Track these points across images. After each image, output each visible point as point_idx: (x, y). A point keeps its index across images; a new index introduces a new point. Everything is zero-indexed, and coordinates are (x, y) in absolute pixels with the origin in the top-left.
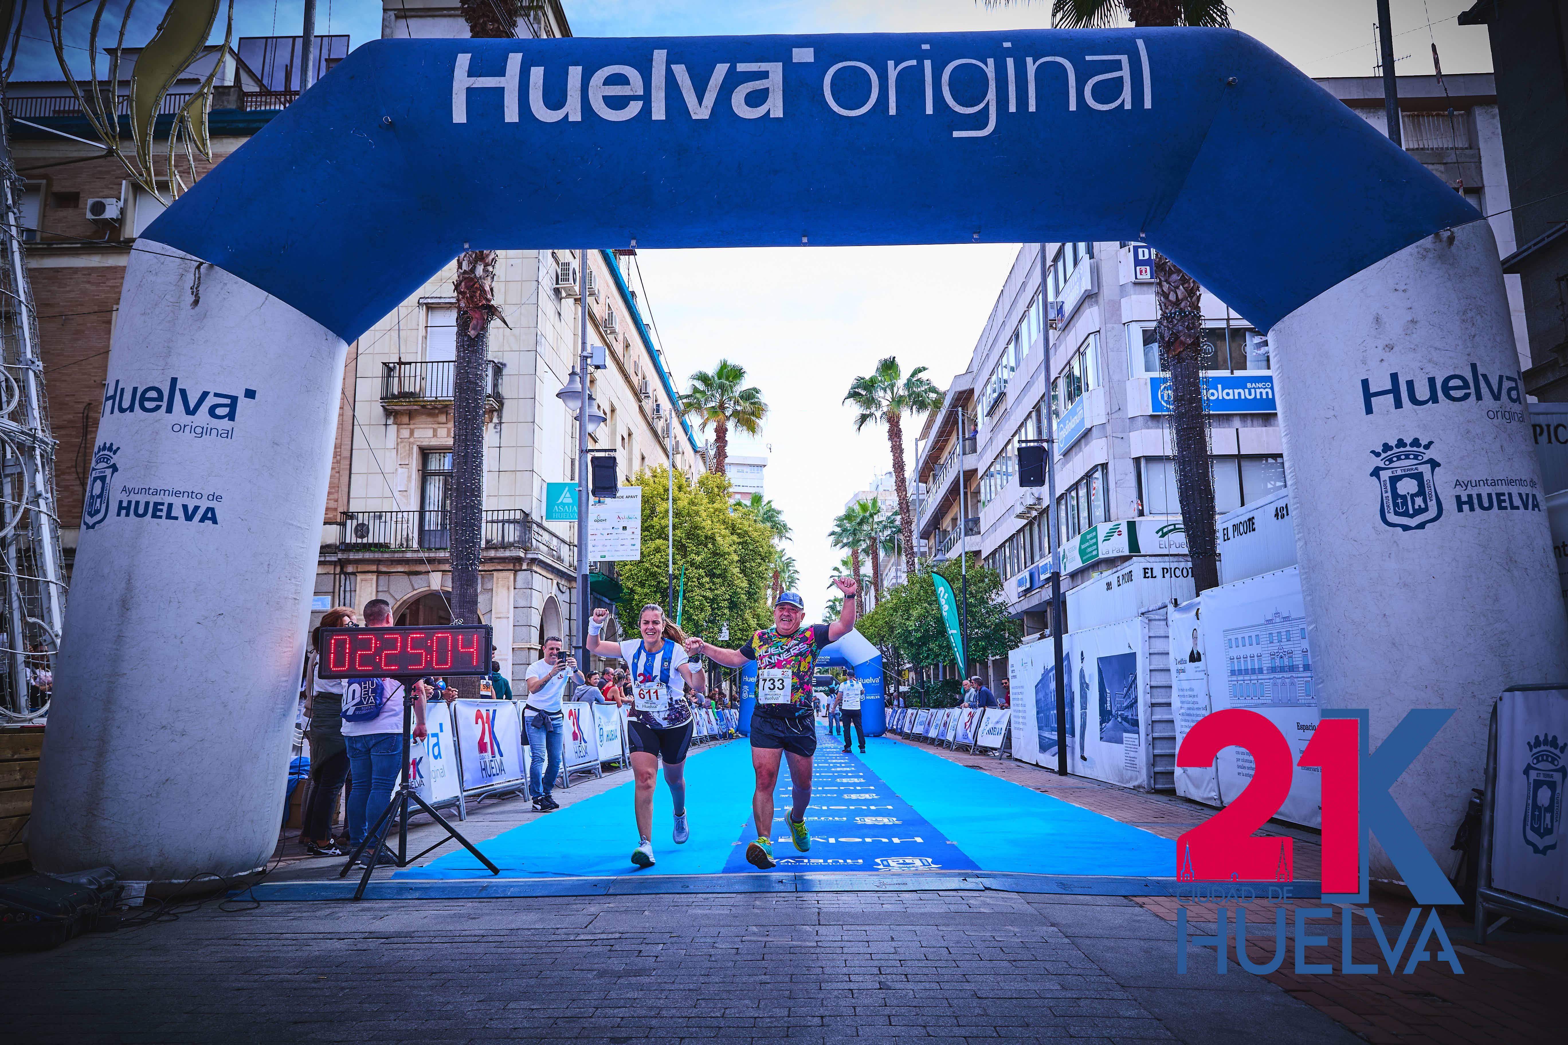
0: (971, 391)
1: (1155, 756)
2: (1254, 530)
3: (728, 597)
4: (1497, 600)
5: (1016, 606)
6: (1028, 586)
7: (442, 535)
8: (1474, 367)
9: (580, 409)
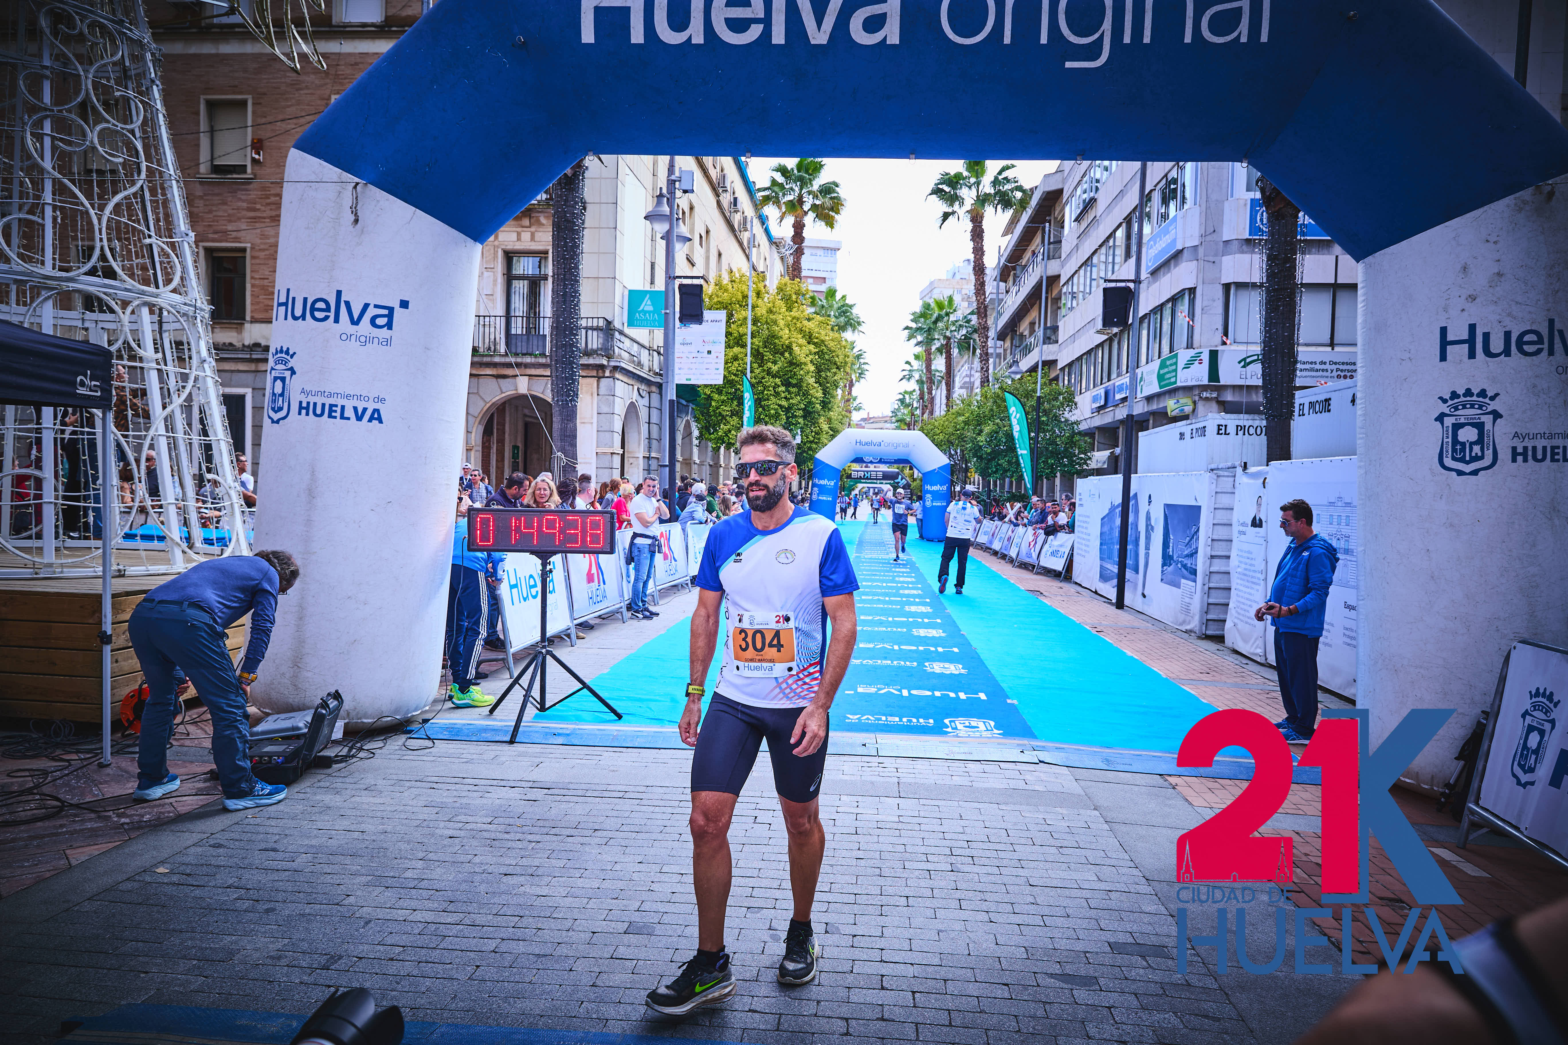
0: (1060, 192)
1: (1209, 604)
2: (1329, 411)
3: (802, 406)
4: (1534, 545)
5: (1088, 421)
6: (1102, 403)
7: (528, 339)
8: (1551, 322)
9: (668, 232)
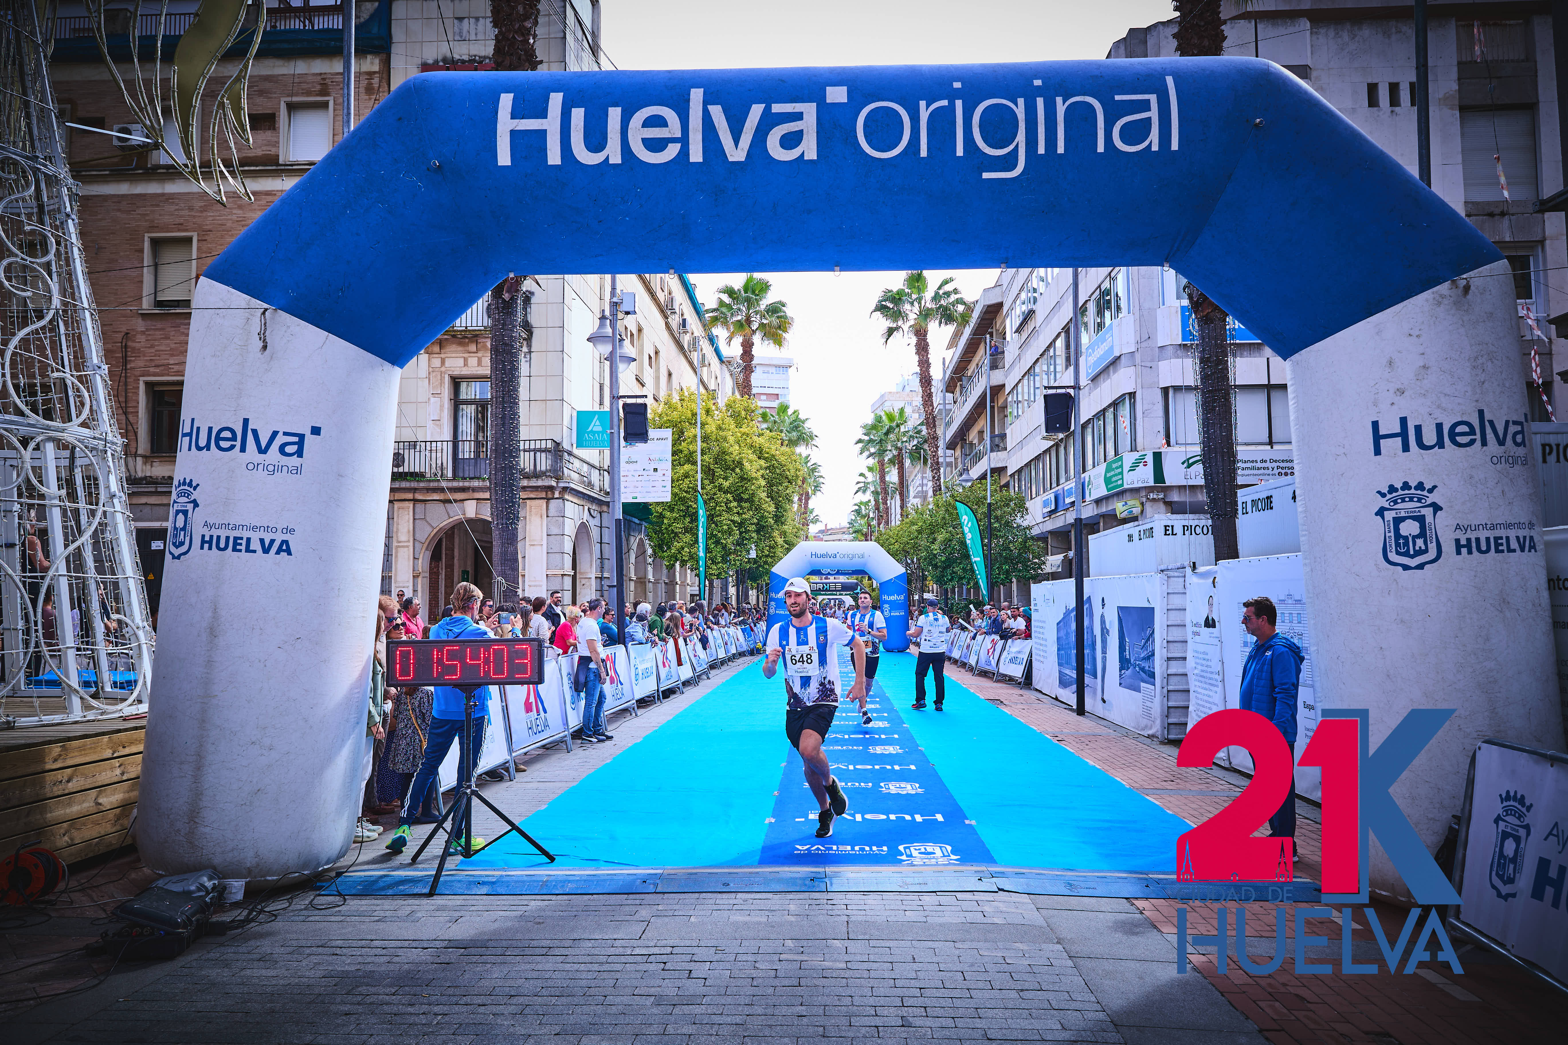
0: (1000, 305)
1: (1169, 707)
2: (1271, 508)
3: (755, 521)
4: (1488, 639)
5: (1041, 525)
6: (1053, 507)
7: (476, 463)
8: (1481, 413)
9: (611, 353)
